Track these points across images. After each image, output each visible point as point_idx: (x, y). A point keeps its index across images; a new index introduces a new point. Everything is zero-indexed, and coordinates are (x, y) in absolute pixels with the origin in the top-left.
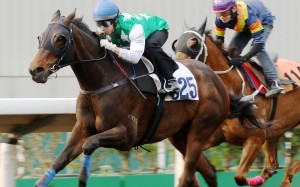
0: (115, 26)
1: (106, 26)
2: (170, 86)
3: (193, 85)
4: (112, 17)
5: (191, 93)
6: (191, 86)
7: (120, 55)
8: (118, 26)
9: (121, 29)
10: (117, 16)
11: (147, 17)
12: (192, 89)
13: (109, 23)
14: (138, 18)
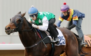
0: (37, 17)
1: (33, 17)
2: (56, 40)
3: (64, 39)
4: (36, 13)
5: (63, 42)
6: (63, 39)
7: (39, 29)
8: (38, 17)
9: (39, 18)
10: (38, 13)
11: (48, 13)
12: (63, 41)
13: (34, 16)
14: (45, 14)
